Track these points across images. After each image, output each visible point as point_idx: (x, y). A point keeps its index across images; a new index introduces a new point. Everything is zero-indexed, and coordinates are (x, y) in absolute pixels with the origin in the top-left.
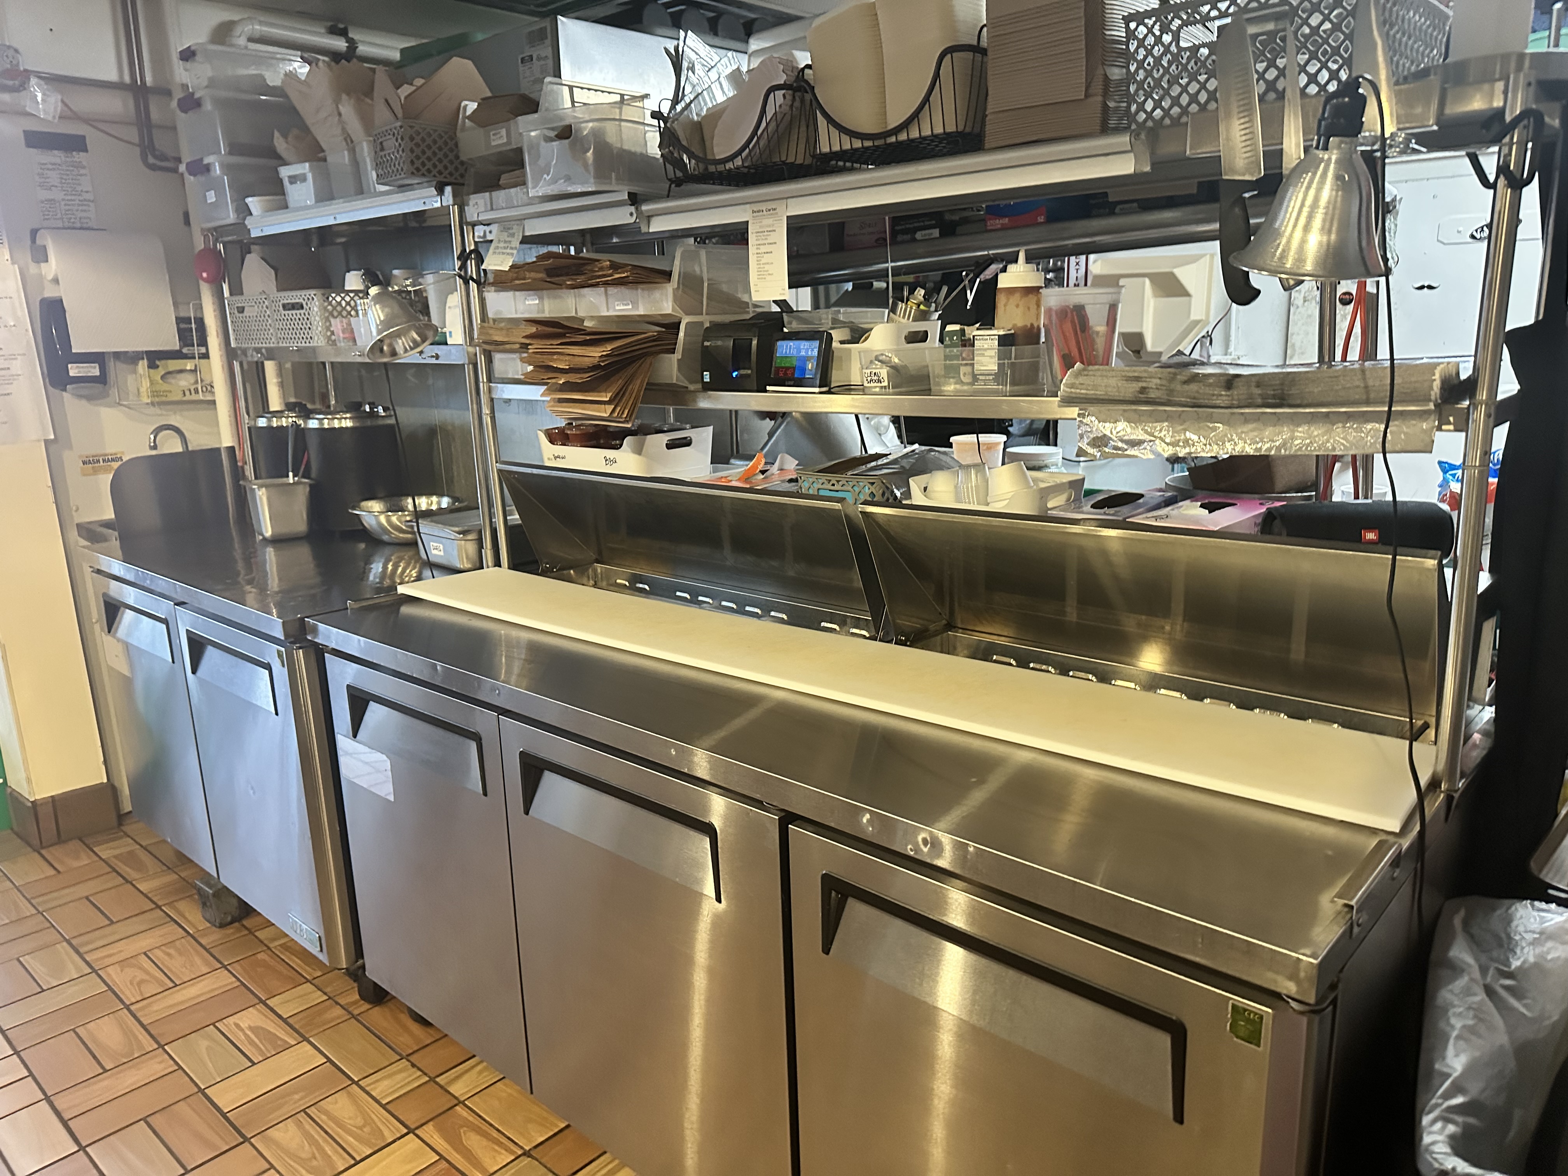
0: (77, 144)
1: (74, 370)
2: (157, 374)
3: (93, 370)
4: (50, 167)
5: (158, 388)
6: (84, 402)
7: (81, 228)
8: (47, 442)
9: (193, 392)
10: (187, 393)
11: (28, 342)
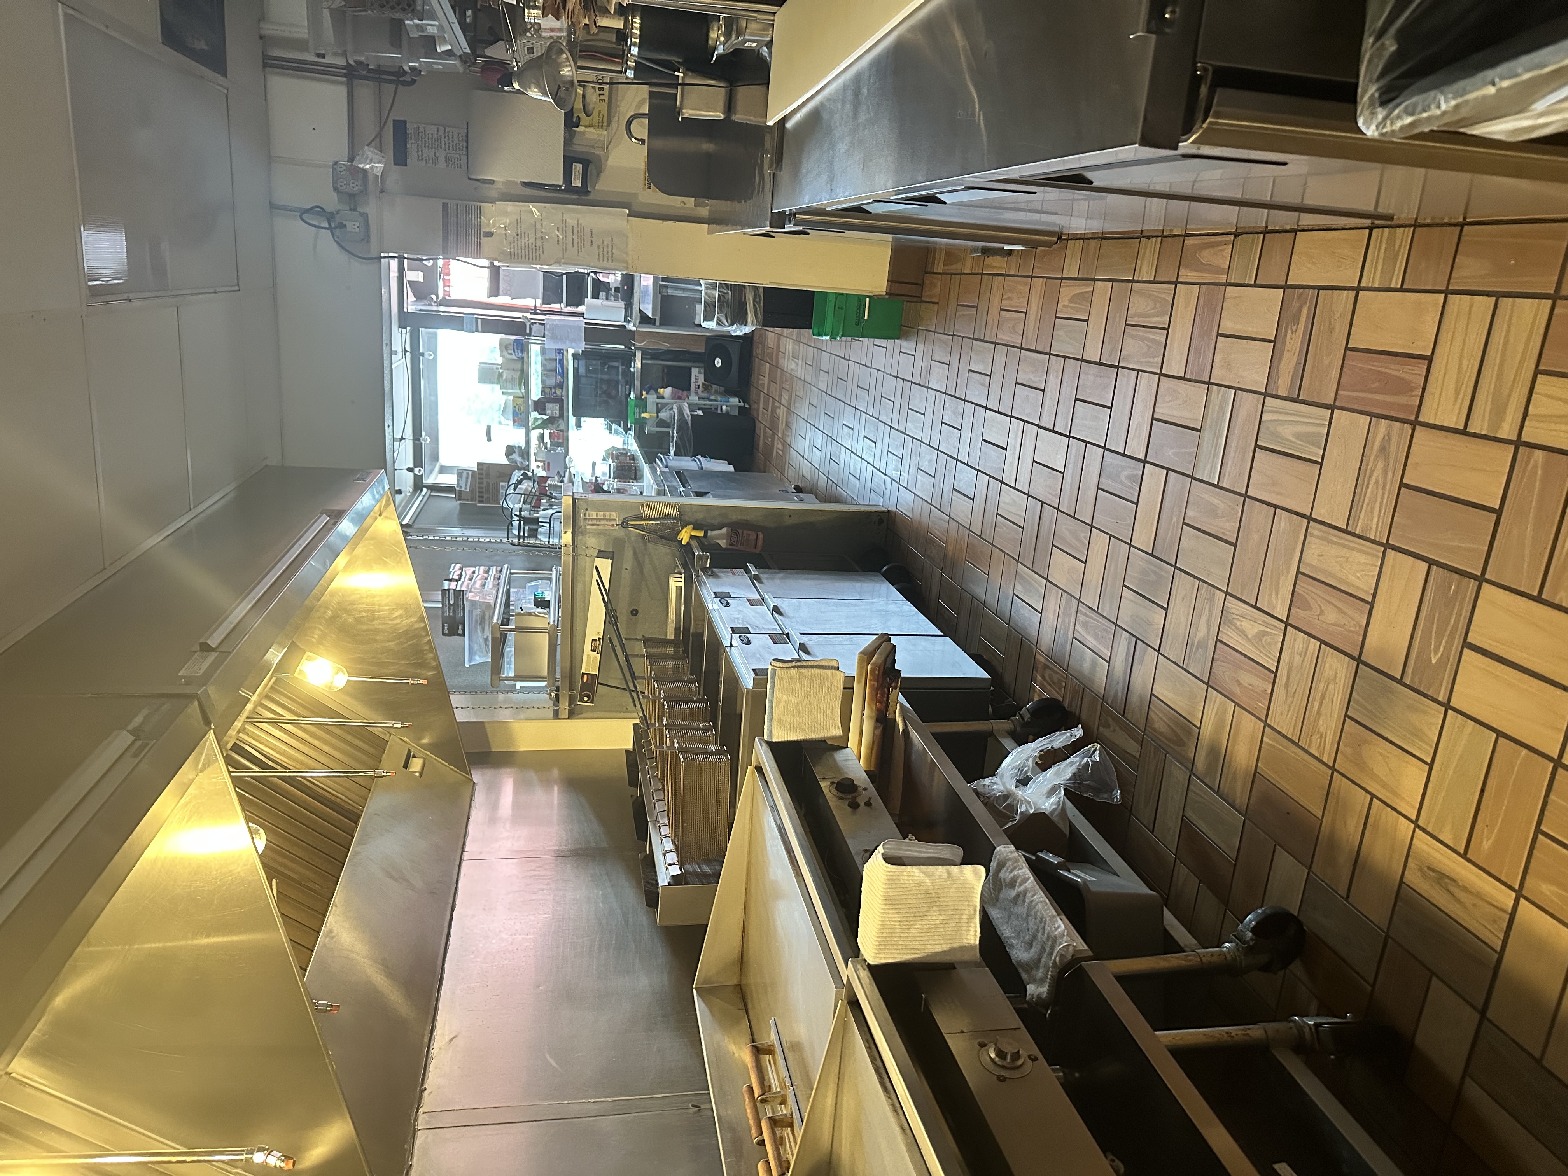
0: (400, 128)
1: (577, 183)
2: (584, 119)
3: (578, 168)
4: (420, 153)
5: (595, 123)
6: (602, 175)
7: (467, 142)
8: (629, 215)
9: (601, 92)
10: (602, 97)
11: (553, 208)
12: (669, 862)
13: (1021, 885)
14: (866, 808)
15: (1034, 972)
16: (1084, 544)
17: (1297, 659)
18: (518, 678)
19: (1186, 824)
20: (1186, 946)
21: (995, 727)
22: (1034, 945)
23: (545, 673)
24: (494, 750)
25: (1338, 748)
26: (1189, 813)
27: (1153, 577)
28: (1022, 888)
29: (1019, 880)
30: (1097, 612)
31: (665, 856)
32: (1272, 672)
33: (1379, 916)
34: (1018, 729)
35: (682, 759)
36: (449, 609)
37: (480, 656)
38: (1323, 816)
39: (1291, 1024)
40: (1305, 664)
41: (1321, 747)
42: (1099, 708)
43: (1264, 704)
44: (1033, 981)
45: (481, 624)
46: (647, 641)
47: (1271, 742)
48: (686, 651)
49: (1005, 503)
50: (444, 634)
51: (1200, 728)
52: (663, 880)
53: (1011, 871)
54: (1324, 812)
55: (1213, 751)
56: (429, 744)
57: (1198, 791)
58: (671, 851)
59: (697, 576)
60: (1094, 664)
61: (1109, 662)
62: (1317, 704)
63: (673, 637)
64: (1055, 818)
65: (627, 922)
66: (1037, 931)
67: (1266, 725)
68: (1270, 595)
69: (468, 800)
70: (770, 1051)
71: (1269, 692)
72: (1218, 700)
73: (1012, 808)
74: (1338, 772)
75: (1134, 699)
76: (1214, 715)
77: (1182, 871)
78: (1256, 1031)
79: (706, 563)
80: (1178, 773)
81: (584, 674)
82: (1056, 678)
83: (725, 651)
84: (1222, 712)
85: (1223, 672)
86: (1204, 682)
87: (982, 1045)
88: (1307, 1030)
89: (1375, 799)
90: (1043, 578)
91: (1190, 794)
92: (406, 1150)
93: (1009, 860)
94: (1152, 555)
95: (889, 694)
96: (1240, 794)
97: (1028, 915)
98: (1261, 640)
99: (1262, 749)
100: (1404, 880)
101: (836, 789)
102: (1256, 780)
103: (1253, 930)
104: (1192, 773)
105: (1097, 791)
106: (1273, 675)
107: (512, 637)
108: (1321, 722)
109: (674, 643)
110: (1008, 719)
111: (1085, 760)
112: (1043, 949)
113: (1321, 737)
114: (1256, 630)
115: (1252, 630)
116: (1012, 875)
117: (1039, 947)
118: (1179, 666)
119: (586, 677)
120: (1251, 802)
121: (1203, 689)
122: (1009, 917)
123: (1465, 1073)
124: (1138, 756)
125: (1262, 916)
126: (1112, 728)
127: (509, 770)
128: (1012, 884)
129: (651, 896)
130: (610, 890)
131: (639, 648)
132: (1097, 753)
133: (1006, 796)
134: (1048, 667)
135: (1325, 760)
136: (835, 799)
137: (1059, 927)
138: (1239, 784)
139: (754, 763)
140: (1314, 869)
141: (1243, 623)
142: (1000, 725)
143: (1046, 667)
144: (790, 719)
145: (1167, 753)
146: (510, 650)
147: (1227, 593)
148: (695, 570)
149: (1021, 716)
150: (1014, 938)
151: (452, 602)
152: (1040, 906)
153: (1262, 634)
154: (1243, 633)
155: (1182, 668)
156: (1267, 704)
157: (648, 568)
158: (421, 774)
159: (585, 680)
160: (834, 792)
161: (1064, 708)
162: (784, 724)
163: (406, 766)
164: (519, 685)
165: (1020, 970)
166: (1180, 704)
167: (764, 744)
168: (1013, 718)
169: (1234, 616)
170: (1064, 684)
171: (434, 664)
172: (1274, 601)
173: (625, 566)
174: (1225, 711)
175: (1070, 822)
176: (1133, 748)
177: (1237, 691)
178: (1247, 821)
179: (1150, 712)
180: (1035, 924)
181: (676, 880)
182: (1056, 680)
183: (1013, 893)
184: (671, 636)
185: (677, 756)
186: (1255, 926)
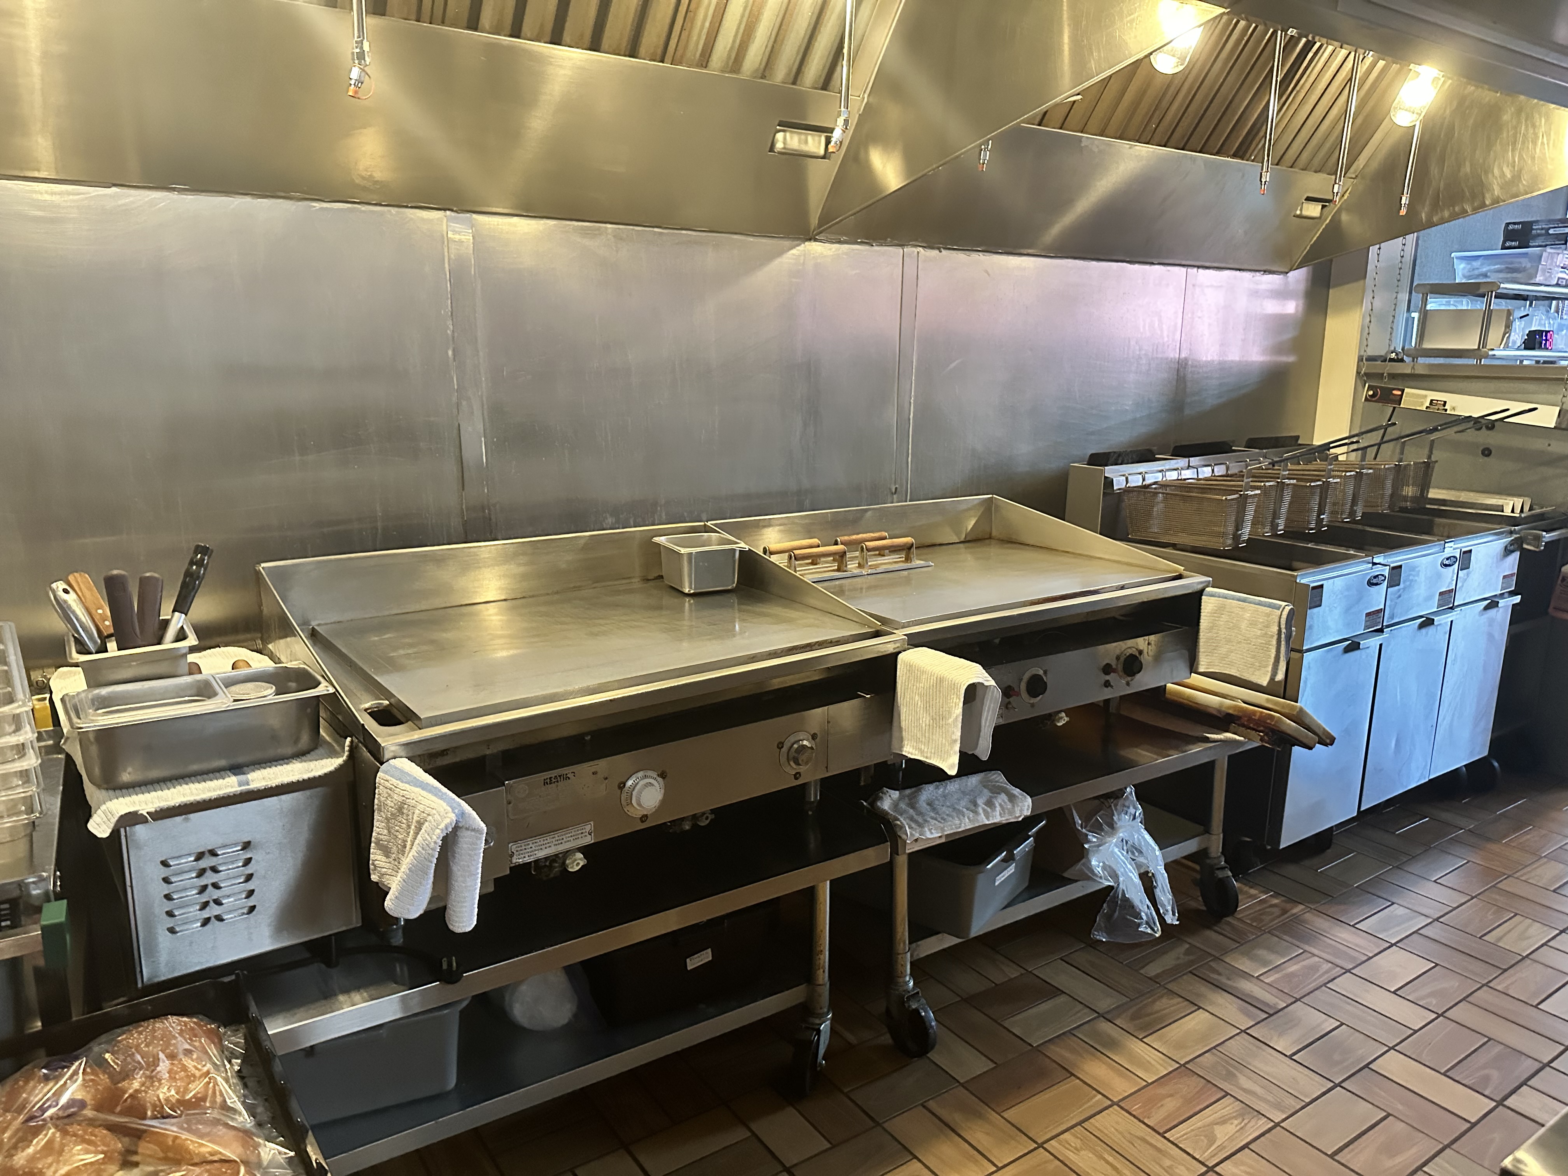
12: (1130, 478)
13: (984, 810)
14: (1103, 682)
15: (907, 800)
16: (1422, 998)
17: (1167, 1163)
18: (1425, 315)
19: (1057, 992)
20: (918, 946)
21: (1214, 837)
22: (928, 807)
23: (1427, 345)
24: (1331, 291)
25: (1058, 1159)
26: (1062, 999)
27: (1337, 1057)
28: (980, 810)
29: (989, 810)
30: (1325, 985)
31: (1140, 474)
32: (1166, 1132)
33: (900, 1125)
34: (1208, 861)
35: (1229, 497)
36: (1542, 229)
37: (1464, 269)
38: (1002, 1117)
39: (826, 1010)
40: (1157, 1167)
41: (1066, 1145)
42: (1209, 950)
43: (1135, 1110)
44: (901, 798)
45: (1507, 268)
46: (1428, 467)
47: (1094, 1100)
48: (1404, 510)
49: (1529, 926)
50: (1508, 224)
51: (1141, 1040)
52: (1110, 471)
53: (1000, 805)
54: (1005, 1119)
55: (1113, 1044)
56: (1340, 221)
57: (1079, 1014)
58: (1144, 480)
59: (1511, 533)
60: (1265, 963)
61: (1257, 978)
62: (1110, 1159)
63: (1430, 496)
64: (1079, 866)
65: (1093, 433)
66: (937, 813)
67: (1114, 1104)
68: (1250, 1167)
69: (1264, 268)
70: (908, 559)
71: (1146, 1121)
72: (1161, 1068)
73: (1097, 829)
74: (1035, 1149)
75: (1203, 989)
76: (1148, 1059)
77: (1013, 972)
78: (823, 976)
79: (1528, 544)
80: (1105, 1003)
81: (1403, 391)
82: (1267, 918)
83: (1367, 556)
84: (1146, 1066)
85: (1188, 1086)
86: (1187, 1063)
87: (814, 737)
88: (817, 1021)
89: (995, 1169)
90: (1398, 942)
91: (1081, 1006)
92: (886, 240)
93: (1014, 806)
94: (1367, 1066)
95: (1257, 731)
96: (1058, 1052)
97: (954, 809)
98: (1205, 1136)
99: (1090, 1089)
100: (915, 1160)
101: (1131, 655)
102: (1064, 1071)
103: (917, 1012)
104: (1100, 1015)
105: (1109, 917)
106: (1161, 1131)
107: (1480, 305)
108: (1091, 1155)
109: (1422, 498)
110: (1222, 853)
111: (1144, 917)
112: (920, 813)
113: (1076, 1149)
114: (1218, 1136)
115: (1223, 1133)
116: (997, 805)
117: (923, 811)
118: (1218, 1045)
119: (1399, 393)
120: (1047, 1060)
121: (1182, 1058)
122: (963, 793)
123: (754, 1134)
124: (1142, 971)
125: (927, 1024)
126: (1182, 956)
127: (1300, 309)
128: (990, 803)
129: (1100, 459)
130: (1129, 417)
131: (1415, 456)
132: (1149, 931)
133: (1112, 825)
134: (1283, 914)
135: (1052, 1142)
136: (1118, 652)
137: (932, 833)
138: (1067, 1055)
139: (1186, 573)
140: (961, 1088)
141: (1233, 1126)
142: (1216, 843)
143: (1285, 912)
144: (1224, 618)
145: (1131, 1000)
146: (1464, 304)
147: (1277, 1125)
148: (1521, 530)
149: (1223, 868)
150: (943, 792)
151: (1551, 231)
152: (957, 822)
153: (1212, 1140)
154: (1223, 1121)
155: (1214, 1048)
156: (1134, 1113)
157: (1549, 471)
158: (1300, 217)
159: (1395, 392)
160: (1130, 651)
161: (1228, 916)
162: (1220, 610)
163: (1309, 199)
164: (1415, 315)
165: (913, 789)
166: (1175, 1031)
167: (1200, 587)
168: (1223, 859)
169: (1246, 1121)
170: (1254, 924)
171: (1435, 219)
172: (1242, 1168)
173: (1553, 443)
174: (1146, 1070)
175: (1076, 881)
176: (1152, 970)
177: (1162, 1091)
178: (1030, 1048)
179: (1180, 999)
180: (944, 812)
181: (1109, 483)
182: (1264, 917)
183: (980, 802)
184: (1433, 494)
185: (1237, 492)
186: (920, 1013)
